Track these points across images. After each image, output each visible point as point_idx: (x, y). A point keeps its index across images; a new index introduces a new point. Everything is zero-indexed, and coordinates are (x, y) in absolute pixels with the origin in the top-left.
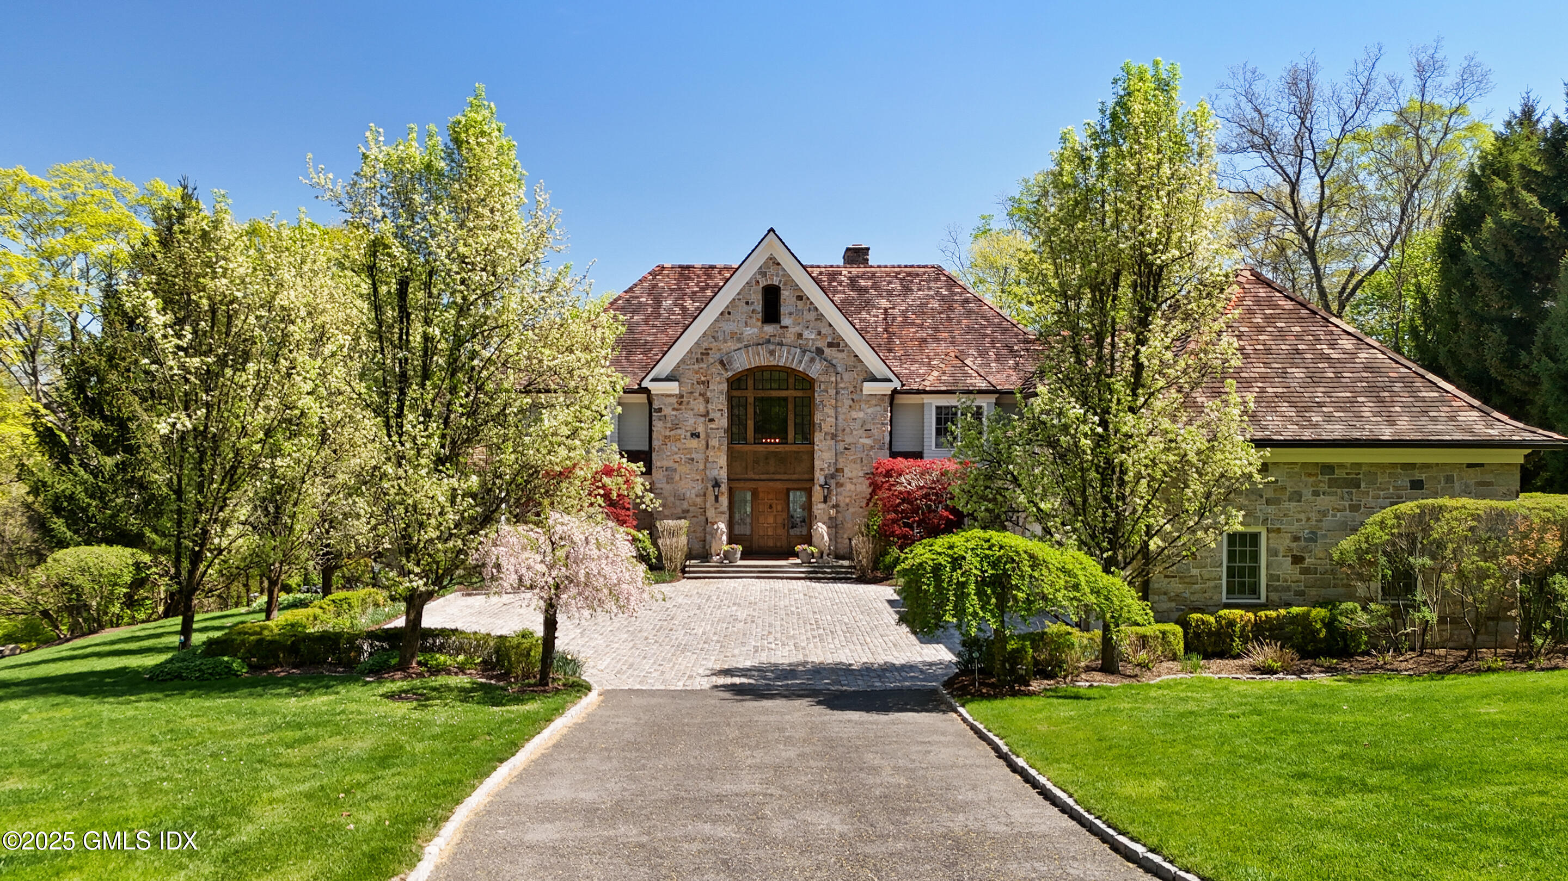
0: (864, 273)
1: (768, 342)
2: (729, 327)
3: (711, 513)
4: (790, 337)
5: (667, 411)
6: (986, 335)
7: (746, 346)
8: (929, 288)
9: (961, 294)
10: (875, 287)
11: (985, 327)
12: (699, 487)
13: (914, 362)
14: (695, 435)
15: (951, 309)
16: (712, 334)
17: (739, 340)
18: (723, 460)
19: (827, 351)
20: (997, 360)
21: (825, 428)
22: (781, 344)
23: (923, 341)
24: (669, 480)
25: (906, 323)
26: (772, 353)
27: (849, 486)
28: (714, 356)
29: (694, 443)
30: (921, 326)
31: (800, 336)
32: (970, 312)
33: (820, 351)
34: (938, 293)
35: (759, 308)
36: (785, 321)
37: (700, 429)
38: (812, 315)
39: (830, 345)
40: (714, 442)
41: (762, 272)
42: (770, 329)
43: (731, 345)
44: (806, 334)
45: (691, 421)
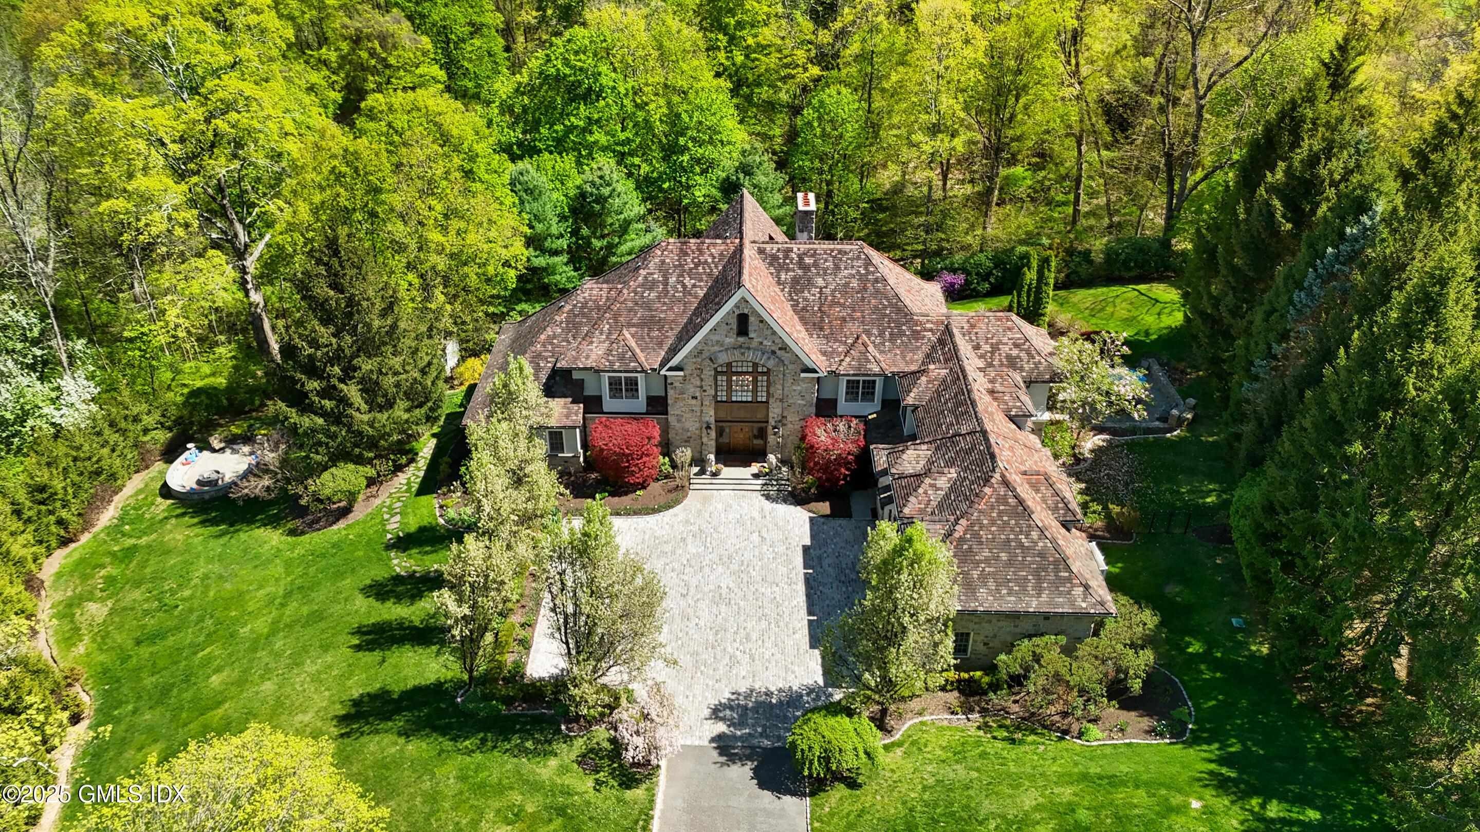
0: (809, 250)
1: (741, 347)
2: (715, 338)
3: (705, 440)
4: (754, 344)
5: (677, 384)
6: (886, 315)
7: (727, 350)
8: (853, 267)
9: (873, 273)
10: (816, 265)
11: (885, 307)
12: (698, 425)
13: (836, 340)
14: (694, 398)
15: (865, 289)
16: (705, 341)
17: (722, 345)
18: (712, 413)
19: (778, 352)
20: (890, 340)
21: (776, 396)
22: (749, 348)
23: (844, 320)
24: (679, 421)
25: (834, 303)
26: (743, 354)
27: (790, 426)
28: (706, 354)
29: (694, 402)
30: (843, 306)
31: (761, 343)
32: (877, 291)
33: (774, 352)
34: (858, 272)
35: (735, 327)
36: (751, 335)
37: (698, 394)
38: (769, 332)
39: (780, 349)
40: (706, 403)
41: (737, 306)
42: (741, 339)
43: (716, 348)
44: (765, 342)
45: (691, 390)
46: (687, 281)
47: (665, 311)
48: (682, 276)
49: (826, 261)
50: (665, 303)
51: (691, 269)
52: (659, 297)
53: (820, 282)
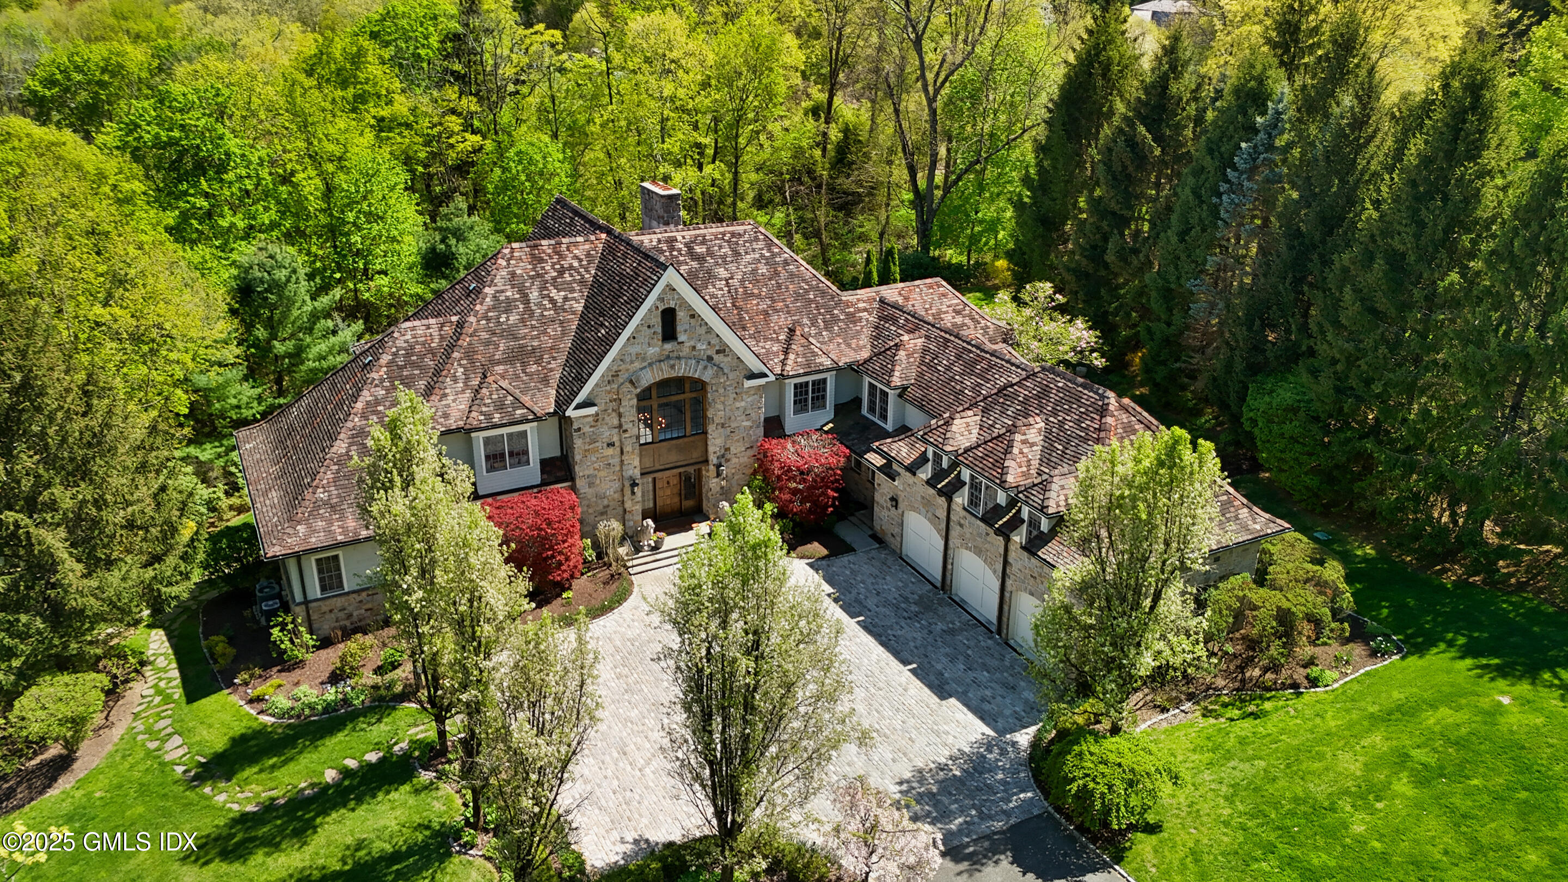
0: (696, 237)
1: (668, 357)
2: (634, 350)
3: (628, 505)
4: (686, 351)
5: (587, 429)
6: (811, 301)
7: (650, 365)
8: (754, 250)
9: (779, 254)
10: (710, 253)
11: (807, 291)
12: (617, 485)
13: (766, 339)
14: (611, 445)
15: (777, 274)
16: (621, 358)
17: (644, 359)
18: (636, 462)
19: (716, 357)
20: (826, 328)
21: (717, 420)
22: (679, 358)
23: (766, 313)
24: (591, 485)
25: (748, 295)
26: (673, 367)
27: (734, 460)
28: (623, 377)
29: (610, 451)
30: (759, 296)
31: (694, 348)
32: (792, 275)
33: (710, 359)
34: (762, 256)
35: (659, 330)
36: (682, 338)
37: (615, 439)
38: (704, 328)
39: (718, 352)
40: (628, 448)
41: (661, 299)
42: (668, 346)
43: (637, 365)
44: (699, 346)
45: (607, 433)
46: (554, 293)
47: (538, 337)
48: (546, 288)
49: (720, 247)
50: (533, 327)
51: (554, 279)
52: (523, 321)
53: (722, 273)
